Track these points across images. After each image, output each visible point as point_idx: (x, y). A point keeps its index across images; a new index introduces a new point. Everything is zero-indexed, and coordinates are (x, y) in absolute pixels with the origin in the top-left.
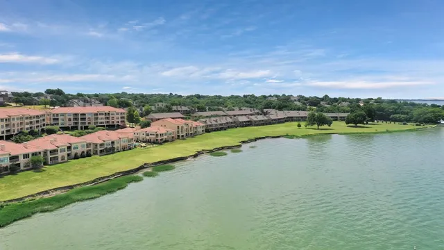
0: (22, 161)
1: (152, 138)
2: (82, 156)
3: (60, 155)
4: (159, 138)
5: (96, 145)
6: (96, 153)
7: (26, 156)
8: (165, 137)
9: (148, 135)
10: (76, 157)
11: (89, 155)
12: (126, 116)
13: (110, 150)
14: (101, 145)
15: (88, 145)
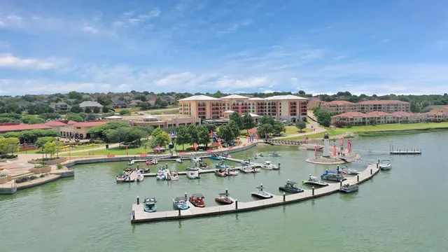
0: (367, 120)
1: (432, 118)
2: (391, 123)
3: (381, 120)
4: (437, 118)
5: (398, 118)
6: (398, 122)
7: (368, 119)
8: (441, 118)
9: (428, 117)
10: (388, 123)
11: (394, 122)
12: (409, 106)
13: (406, 122)
14: (401, 118)
15: (394, 118)
